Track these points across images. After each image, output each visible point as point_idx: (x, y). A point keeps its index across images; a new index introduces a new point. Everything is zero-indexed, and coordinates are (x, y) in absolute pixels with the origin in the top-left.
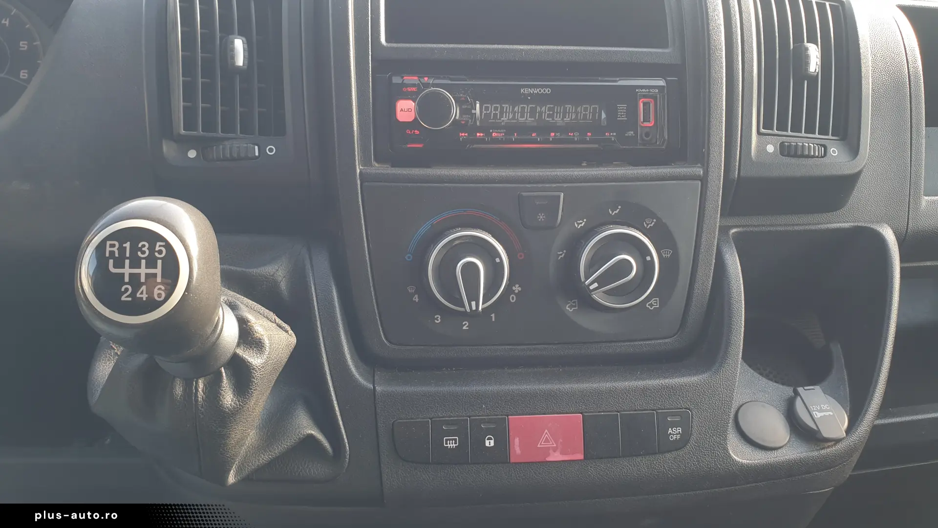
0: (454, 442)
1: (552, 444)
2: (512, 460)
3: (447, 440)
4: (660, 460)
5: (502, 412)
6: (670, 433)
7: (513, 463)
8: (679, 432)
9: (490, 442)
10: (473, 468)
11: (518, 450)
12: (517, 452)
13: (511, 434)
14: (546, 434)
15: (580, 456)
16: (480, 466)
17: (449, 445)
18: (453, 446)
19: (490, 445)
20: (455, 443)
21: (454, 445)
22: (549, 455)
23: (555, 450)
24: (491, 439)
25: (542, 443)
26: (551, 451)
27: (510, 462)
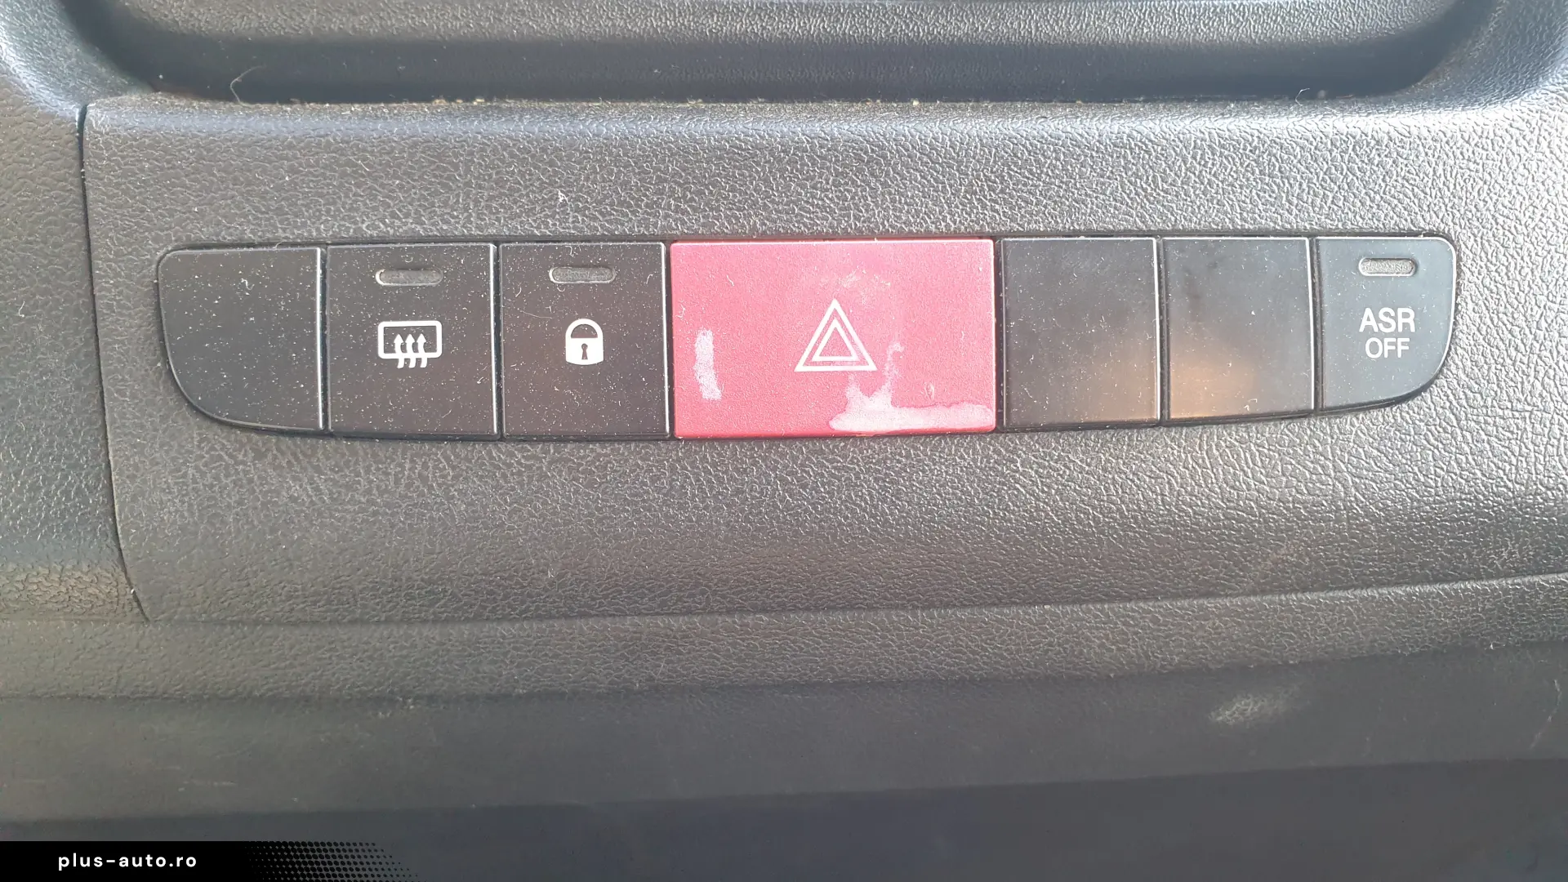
0: (422, 340)
1: (858, 359)
2: (684, 428)
3: (390, 334)
4: (1323, 443)
5: (644, 222)
6: (1368, 328)
7: (689, 440)
8: (1405, 325)
9: (584, 347)
10: (512, 455)
11: (709, 387)
12: (706, 395)
13: (677, 316)
14: (834, 319)
15: (982, 416)
16: (547, 452)
17: (398, 355)
18: (419, 361)
19: (585, 356)
20: (429, 347)
21: (425, 356)
22: (842, 407)
23: (870, 384)
24: (590, 334)
25: (817, 358)
26: (853, 392)
27: (673, 437)
